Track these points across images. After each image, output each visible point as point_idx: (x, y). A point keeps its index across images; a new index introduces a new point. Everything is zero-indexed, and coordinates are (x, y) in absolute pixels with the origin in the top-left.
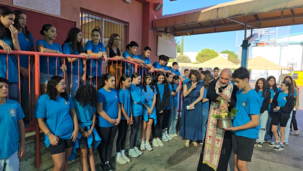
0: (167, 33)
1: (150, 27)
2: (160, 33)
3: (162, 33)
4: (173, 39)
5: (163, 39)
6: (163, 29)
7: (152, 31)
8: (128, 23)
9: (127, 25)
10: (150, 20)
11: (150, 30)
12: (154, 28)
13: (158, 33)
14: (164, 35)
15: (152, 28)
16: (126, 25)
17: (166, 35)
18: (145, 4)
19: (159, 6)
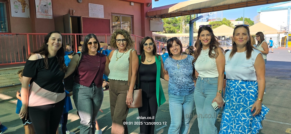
0: (156, 17)
2: (151, 18)
4: (160, 20)
5: (153, 21)
6: (153, 16)
7: (146, 18)
8: (133, 15)
10: (145, 13)
11: (145, 17)
12: (147, 16)
14: (154, 19)
15: (146, 17)
16: (132, 17)
17: (155, 19)
18: (142, 4)
19: (149, 5)
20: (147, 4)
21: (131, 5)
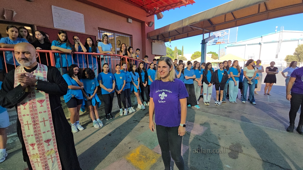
0: (158, 40)
1: (146, 37)
2: (154, 41)
3: (155, 40)
4: (163, 44)
5: (156, 45)
6: (156, 38)
7: (148, 39)
8: (131, 35)
9: (131, 36)
10: (146, 33)
11: (146, 39)
12: (149, 38)
13: (152, 40)
14: (156, 42)
15: (148, 38)
17: (158, 42)
18: (142, 23)
19: (151, 24)
20: (149, 23)
21: (128, 21)
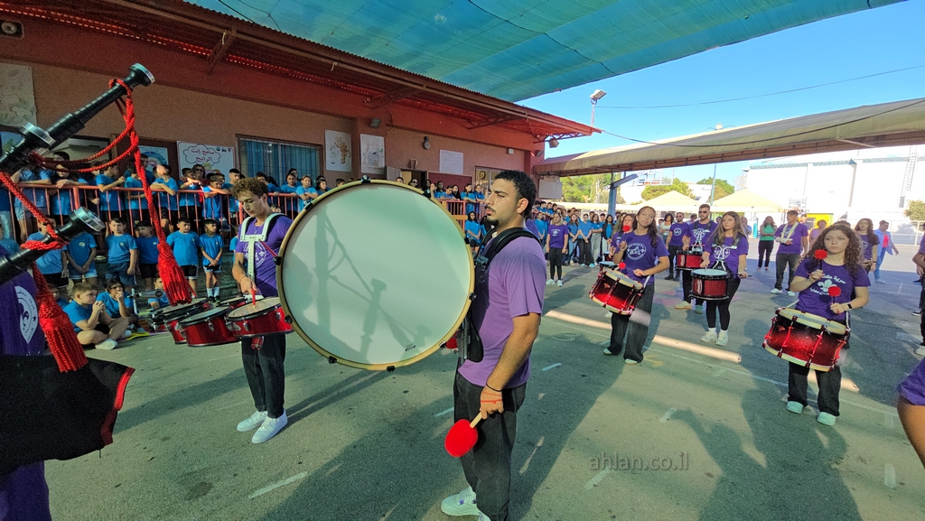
0: (549, 175)
2: (542, 177)
4: (557, 180)
5: (545, 182)
6: (545, 173)
12: (535, 173)
13: (539, 177)
14: (546, 178)
18: (527, 153)
19: (539, 153)
20: (536, 153)
21: (507, 153)
